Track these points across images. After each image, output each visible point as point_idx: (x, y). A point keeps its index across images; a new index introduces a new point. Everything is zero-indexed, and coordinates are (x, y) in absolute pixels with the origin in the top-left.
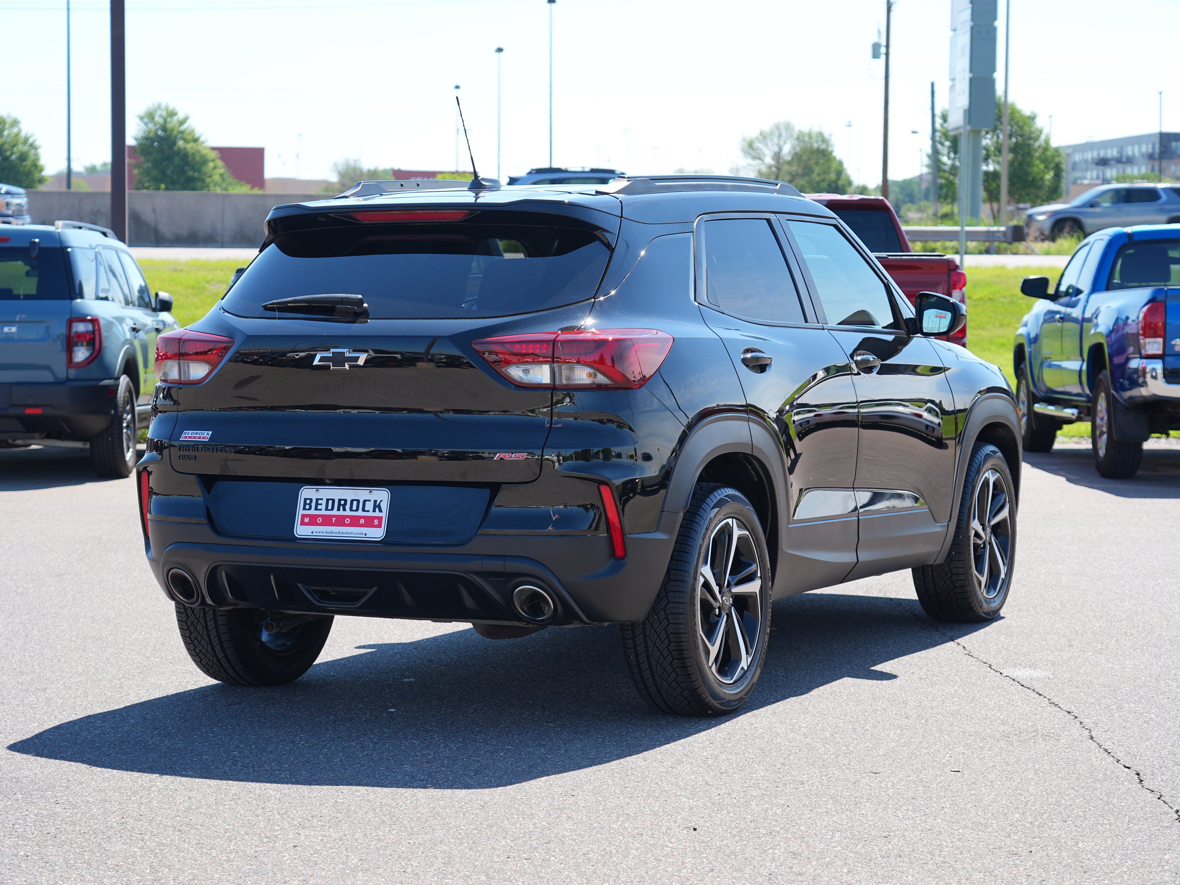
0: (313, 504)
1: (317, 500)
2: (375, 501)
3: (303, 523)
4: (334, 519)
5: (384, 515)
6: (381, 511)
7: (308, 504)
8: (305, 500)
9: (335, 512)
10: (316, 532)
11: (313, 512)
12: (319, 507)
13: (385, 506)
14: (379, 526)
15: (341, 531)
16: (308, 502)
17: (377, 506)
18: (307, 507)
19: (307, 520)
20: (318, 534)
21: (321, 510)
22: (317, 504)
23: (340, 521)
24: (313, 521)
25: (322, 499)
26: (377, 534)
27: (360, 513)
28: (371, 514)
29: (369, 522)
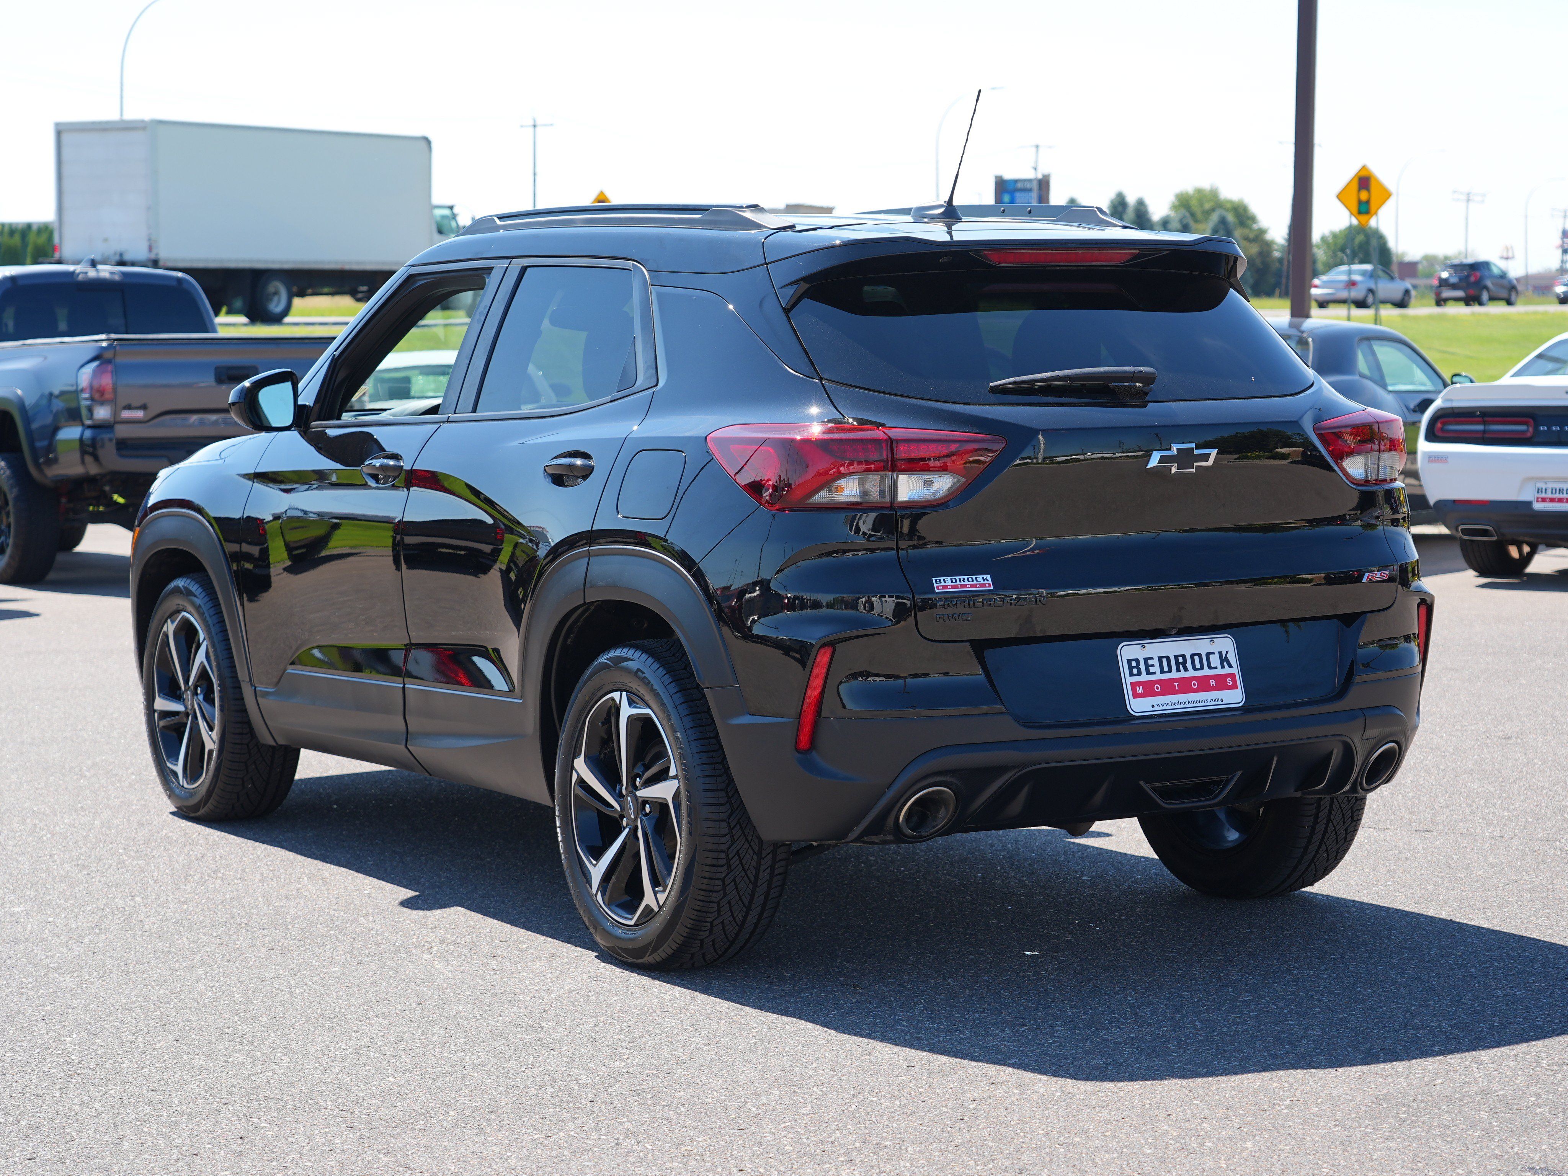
0: (1142, 666)
1: (1146, 660)
2: (1220, 653)
3: (1136, 695)
4: (1176, 684)
5: (1235, 670)
6: (1230, 666)
7: (1134, 667)
8: (1129, 661)
9: (1174, 675)
10: (1158, 705)
11: (1144, 677)
12: (1152, 670)
13: (1233, 658)
14: (1234, 687)
15: (1190, 700)
16: (1134, 664)
17: (1224, 660)
18: (1135, 671)
19: (1140, 690)
20: (1161, 708)
21: (1155, 673)
22: (1147, 667)
23: (1185, 686)
24: (1149, 690)
25: (1152, 658)
26: (1234, 697)
27: (1206, 672)
28: (1219, 671)
29: (1222, 683)
